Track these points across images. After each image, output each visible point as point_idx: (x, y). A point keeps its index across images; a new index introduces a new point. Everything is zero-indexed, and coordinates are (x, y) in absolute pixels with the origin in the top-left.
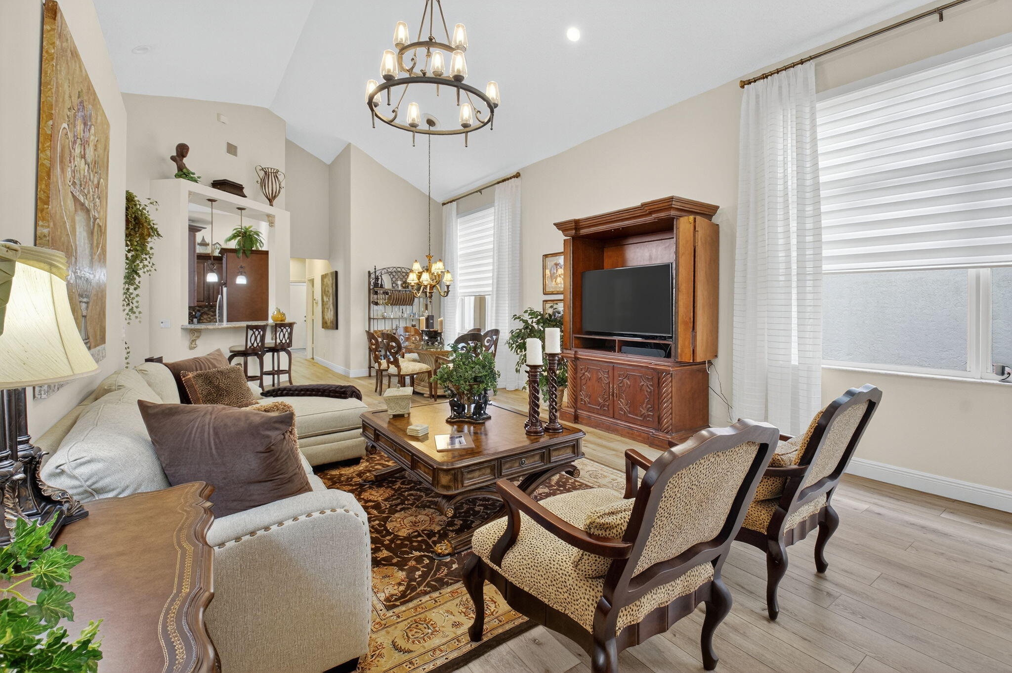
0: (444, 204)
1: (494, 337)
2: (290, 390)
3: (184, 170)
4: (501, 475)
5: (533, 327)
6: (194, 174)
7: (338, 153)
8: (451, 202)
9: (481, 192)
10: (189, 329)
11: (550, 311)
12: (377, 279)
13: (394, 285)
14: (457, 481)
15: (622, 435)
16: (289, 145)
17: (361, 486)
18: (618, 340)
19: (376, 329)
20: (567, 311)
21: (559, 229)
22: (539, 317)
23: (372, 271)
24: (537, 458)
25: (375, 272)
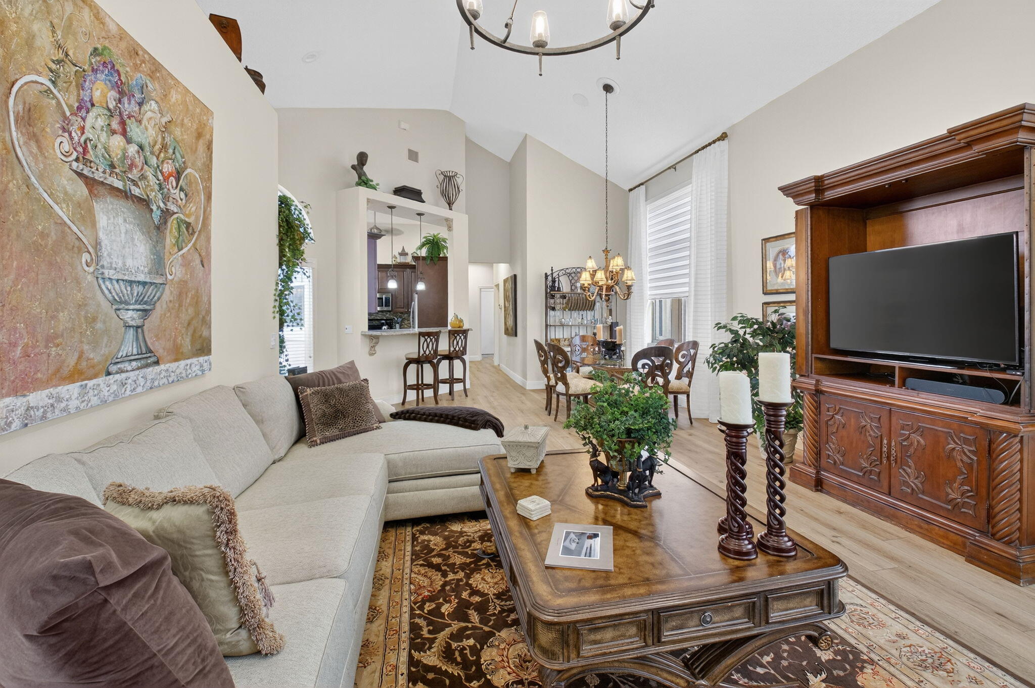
0: (631, 190)
1: (692, 352)
2: (418, 413)
3: (363, 178)
4: (659, 641)
5: (745, 340)
6: (372, 181)
7: (516, 149)
8: (639, 186)
9: (675, 168)
10: (369, 335)
11: (774, 318)
12: (554, 281)
13: (573, 288)
14: (568, 646)
15: (906, 528)
16: (470, 144)
17: (477, 558)
18: (900, 368)
19: (553, 337)
20: (801, 317)
21: (787, 195)
22: (756, 327)
23: (549, 273)
24: (739, 612)
25: (552, 274)
